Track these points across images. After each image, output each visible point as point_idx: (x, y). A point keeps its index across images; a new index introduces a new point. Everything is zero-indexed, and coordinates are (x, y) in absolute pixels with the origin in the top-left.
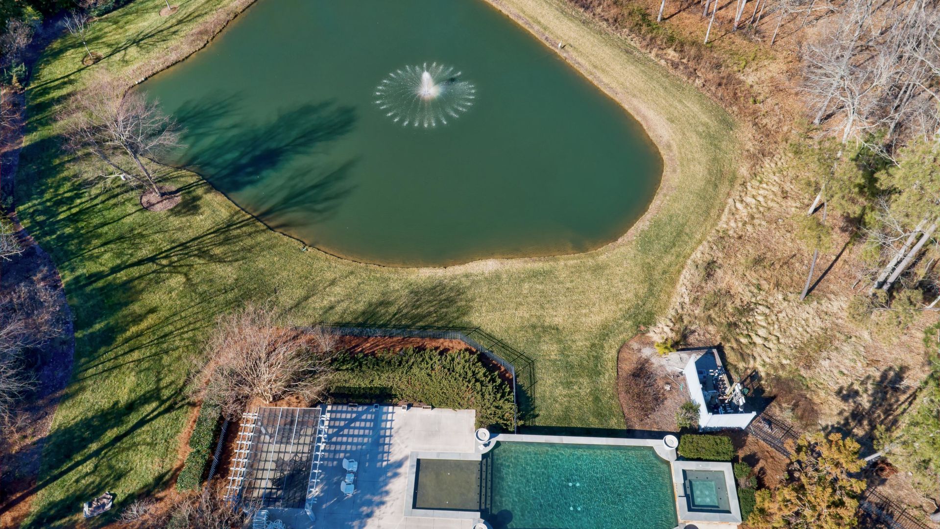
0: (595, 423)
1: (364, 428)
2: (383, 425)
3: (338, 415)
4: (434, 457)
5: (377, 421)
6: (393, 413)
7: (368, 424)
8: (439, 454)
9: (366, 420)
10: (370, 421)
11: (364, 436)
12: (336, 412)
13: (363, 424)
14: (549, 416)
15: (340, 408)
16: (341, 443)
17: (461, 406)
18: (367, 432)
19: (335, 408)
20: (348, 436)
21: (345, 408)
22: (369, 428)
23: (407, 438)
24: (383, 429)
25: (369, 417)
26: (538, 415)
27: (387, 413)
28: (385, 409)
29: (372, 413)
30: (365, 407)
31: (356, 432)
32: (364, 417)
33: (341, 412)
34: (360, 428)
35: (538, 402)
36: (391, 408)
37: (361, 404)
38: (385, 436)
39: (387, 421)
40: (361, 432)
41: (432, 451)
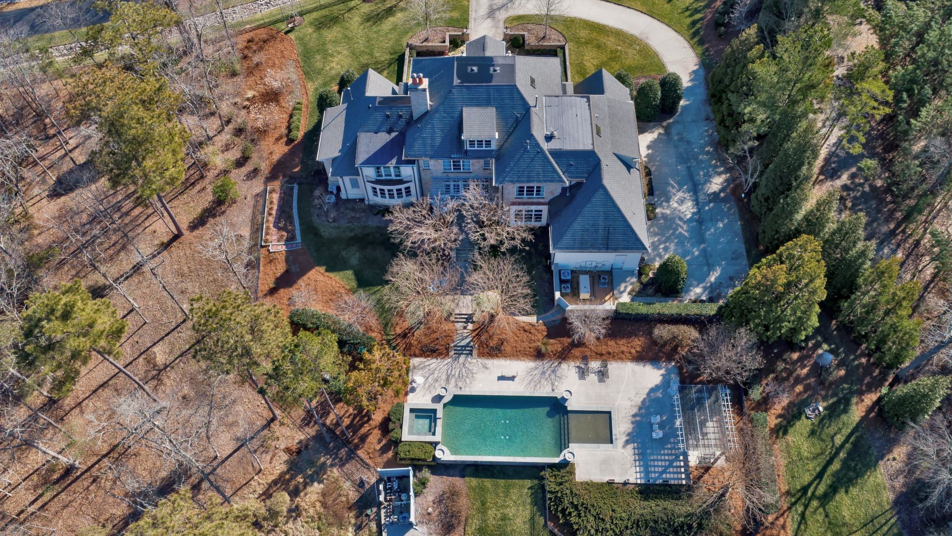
0: (488, 482)
1: (655, 466)
2: (642, 469)
3: (676, 476)
4: (602, 445)
5: (647, 472)
6: (636, 479)
7: (653, 469)
8: (599, 447)
9: (655, 472)
10: (651, 472)
11: (654, 460)
12: (678, 479)
13: (657, 469)
14: (523, 486)
15: (676, 482)
16: (668, 455)
17: (587, 483)
18: (652, 464)
19: (680, 482)
20: (665, 460)
21: (672, 482)
22: (651, 466)
23: (624, 459)
24: (641, 460)
25: (653, 475)
27: (641, 478)
28: (643, 482)
29: (652, 478)
30: (657, 482)
31: (660, 463)
32: (657, 475)
33: (674, 479)
34: (658, 466)
36: (639, 482)
37: (660, 485)
38: (639, 460)
39: (640, 472)
40: (656, 463)
41: (603, 449)
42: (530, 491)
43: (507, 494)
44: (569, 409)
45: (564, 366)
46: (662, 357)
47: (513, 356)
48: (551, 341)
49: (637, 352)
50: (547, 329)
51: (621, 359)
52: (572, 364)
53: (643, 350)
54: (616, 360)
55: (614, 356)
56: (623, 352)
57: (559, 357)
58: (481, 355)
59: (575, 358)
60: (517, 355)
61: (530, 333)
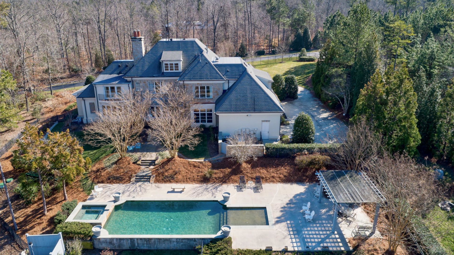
2: (298, 240)
3: (333, 244)
4: (258, 226)
5: (303, 242)
6: (293, 247)
8: (255, 227)
11: (309, 234)
12: (336, 247)
13: (312, 240)
16: (322, 231)
17: (243, 250)
20: (320, 234)
23: (277, 234)
25: (310, 244)
27: (298, 247)
28: (301, 249)
29: (310, 247)
30: (316, 249)
32: (315, 244)
34: (314, 238)
38: (294, 234)
40: (311, 236)
41: (260, 228)
44: (228, 207)
45: (224, 185)
48: (215, 171)
49: (285, 176)
50: (212, 164)
51: (273, 182)
52: (232, 185)
53: (290, 175)
56: (273, 177)
57: (221, 181)
58: (157, 181)
61: (199, 167)
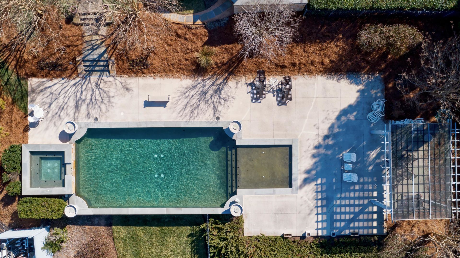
0: (140, 231)
1: (341, 213)
2: (325, 217)
3: (366, 224)
4: (277, 190)
5: (331, 221)
7: (338, 217)
8: (274, 193)
9: (341, 221)
10: (336, 221)
11: (341, 206)
12: (368, 228)
13: (343, 217)
14: (179, 236)
15: (366, 232)
16: (359, 198)
17: (257, 239)
18: (338, 210)
19: (370, 231)
20: (354, 206)
21: (361, 232)
22: (337, 213)
24: (325, 213)
25: (338, 224)
26: (189, 236)
27: (322, 229)
28: (325, 233)
29: (337, 228)
30: (343, 233)
31: (348, 209)
32: (343, 224)
33: (364, 228)
34: (345, 213)
35: (189, 249)
36: (320, 234)
37: (348, 236)
38: (322, 206)
39: (322, 221)
40: (343, 209)
41: (280, 195)
42: (189, 239)
43: (163, 243)
44: (237, 143)
45: (232, 83)
46: (364, 68)
47: (164, 71)
48: (216, 49)
49: (331, 61)
51: (310, 72)
52: (244, 80)
53: (341, 60)
54: (302, 73)
55: (300, 68)
56: (312, 63)
58: (121, 71)
59: (247, 72)
60: (170, 70)
61: (186, 39)
